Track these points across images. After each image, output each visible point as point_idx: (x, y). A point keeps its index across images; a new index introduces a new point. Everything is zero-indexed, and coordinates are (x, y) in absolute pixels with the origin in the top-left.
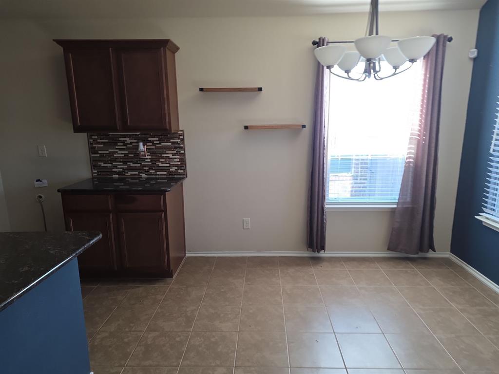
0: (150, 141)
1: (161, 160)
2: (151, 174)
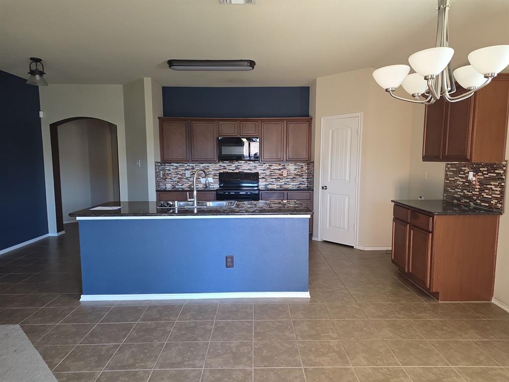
1: (486, 191)
2: (477, 204)
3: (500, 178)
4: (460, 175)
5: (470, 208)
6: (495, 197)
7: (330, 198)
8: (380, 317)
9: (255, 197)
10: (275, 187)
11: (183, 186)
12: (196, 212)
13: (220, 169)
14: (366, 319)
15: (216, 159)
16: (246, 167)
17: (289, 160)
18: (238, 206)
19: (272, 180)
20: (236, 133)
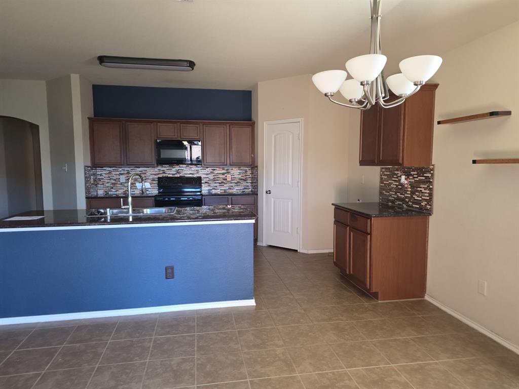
0: (411, 175)
1: (417, 193)
2: (409, 206)
3: (429, 182)
4: (393, 179)
5: (404, 209)
6: (425, 199)
7: (274, 202)
8: (324, 320)
9: (198, 203)
10: (218, 192)
11: (117, 192)
12: (131, 220)
13: (159, 174)
14: (311, 324)
15: (154, 163)
16: (187, 171)
17: (233, 165)
18: (179, 212)
19: (215, 185)
20: (176, 134)
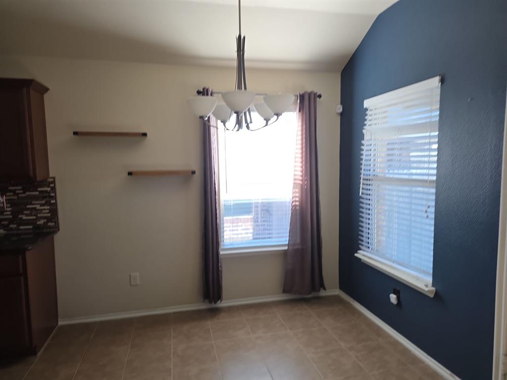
0: (10, 191)
2: (12, 229)
6: (42, 217)
